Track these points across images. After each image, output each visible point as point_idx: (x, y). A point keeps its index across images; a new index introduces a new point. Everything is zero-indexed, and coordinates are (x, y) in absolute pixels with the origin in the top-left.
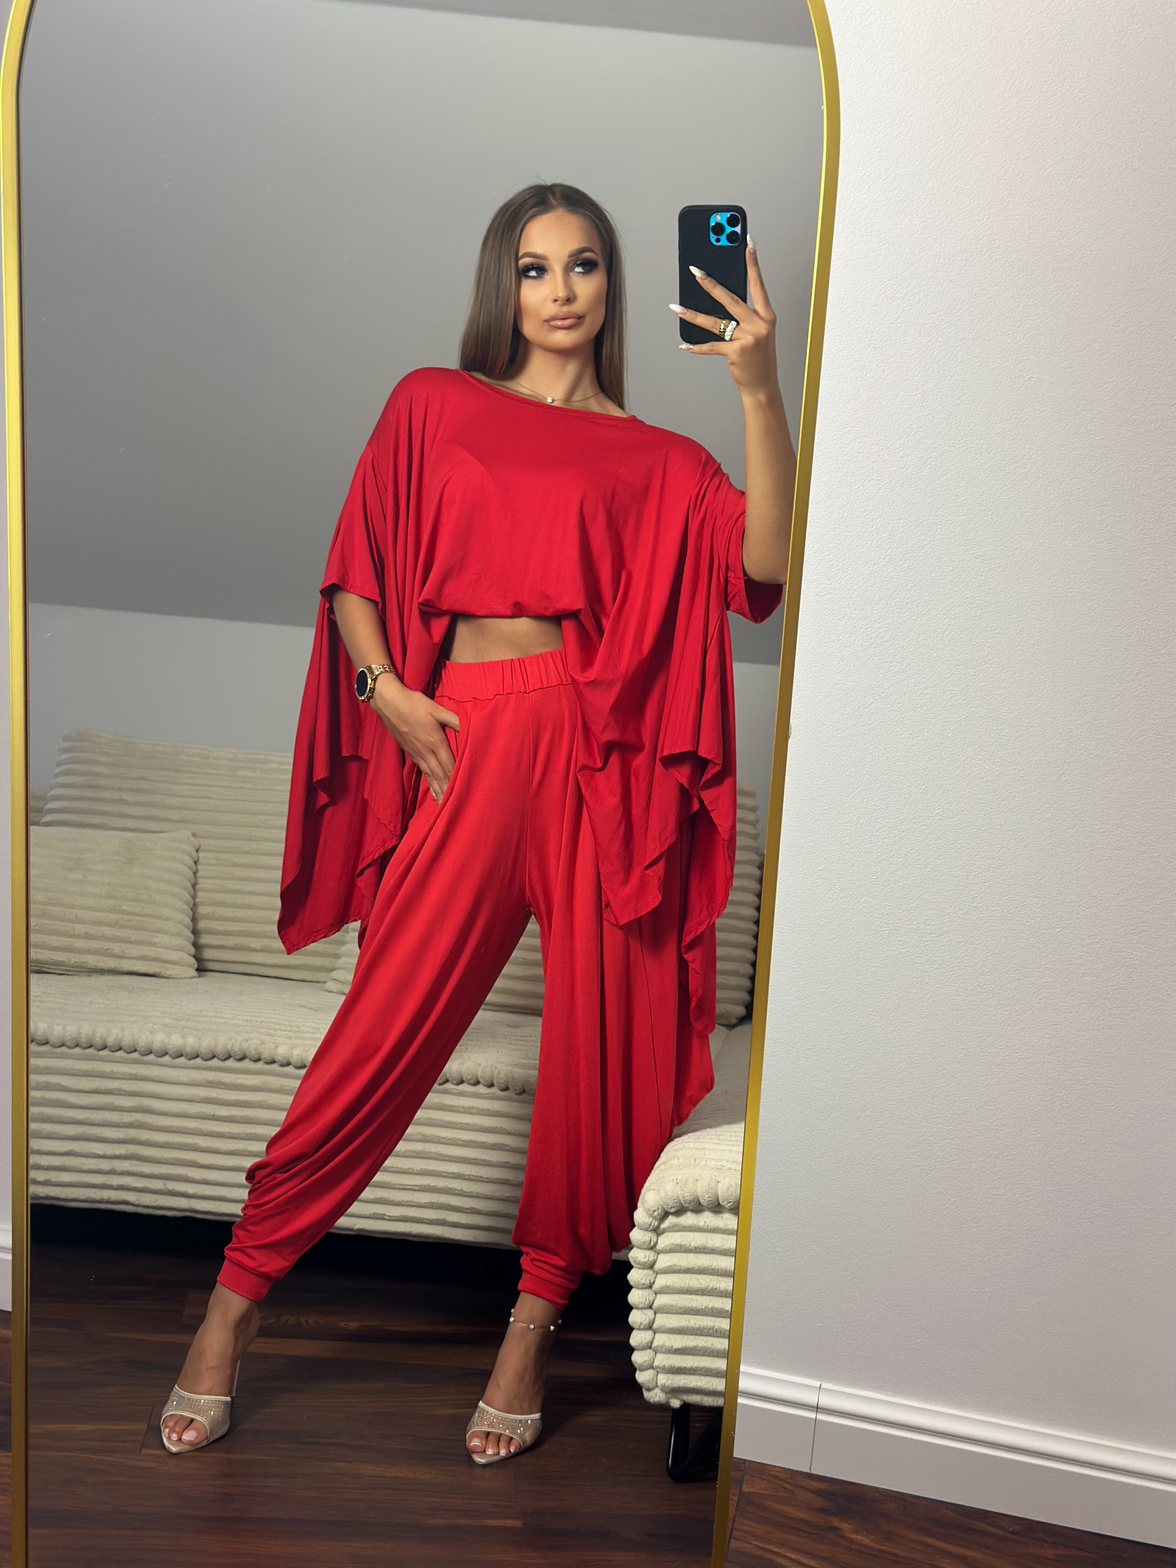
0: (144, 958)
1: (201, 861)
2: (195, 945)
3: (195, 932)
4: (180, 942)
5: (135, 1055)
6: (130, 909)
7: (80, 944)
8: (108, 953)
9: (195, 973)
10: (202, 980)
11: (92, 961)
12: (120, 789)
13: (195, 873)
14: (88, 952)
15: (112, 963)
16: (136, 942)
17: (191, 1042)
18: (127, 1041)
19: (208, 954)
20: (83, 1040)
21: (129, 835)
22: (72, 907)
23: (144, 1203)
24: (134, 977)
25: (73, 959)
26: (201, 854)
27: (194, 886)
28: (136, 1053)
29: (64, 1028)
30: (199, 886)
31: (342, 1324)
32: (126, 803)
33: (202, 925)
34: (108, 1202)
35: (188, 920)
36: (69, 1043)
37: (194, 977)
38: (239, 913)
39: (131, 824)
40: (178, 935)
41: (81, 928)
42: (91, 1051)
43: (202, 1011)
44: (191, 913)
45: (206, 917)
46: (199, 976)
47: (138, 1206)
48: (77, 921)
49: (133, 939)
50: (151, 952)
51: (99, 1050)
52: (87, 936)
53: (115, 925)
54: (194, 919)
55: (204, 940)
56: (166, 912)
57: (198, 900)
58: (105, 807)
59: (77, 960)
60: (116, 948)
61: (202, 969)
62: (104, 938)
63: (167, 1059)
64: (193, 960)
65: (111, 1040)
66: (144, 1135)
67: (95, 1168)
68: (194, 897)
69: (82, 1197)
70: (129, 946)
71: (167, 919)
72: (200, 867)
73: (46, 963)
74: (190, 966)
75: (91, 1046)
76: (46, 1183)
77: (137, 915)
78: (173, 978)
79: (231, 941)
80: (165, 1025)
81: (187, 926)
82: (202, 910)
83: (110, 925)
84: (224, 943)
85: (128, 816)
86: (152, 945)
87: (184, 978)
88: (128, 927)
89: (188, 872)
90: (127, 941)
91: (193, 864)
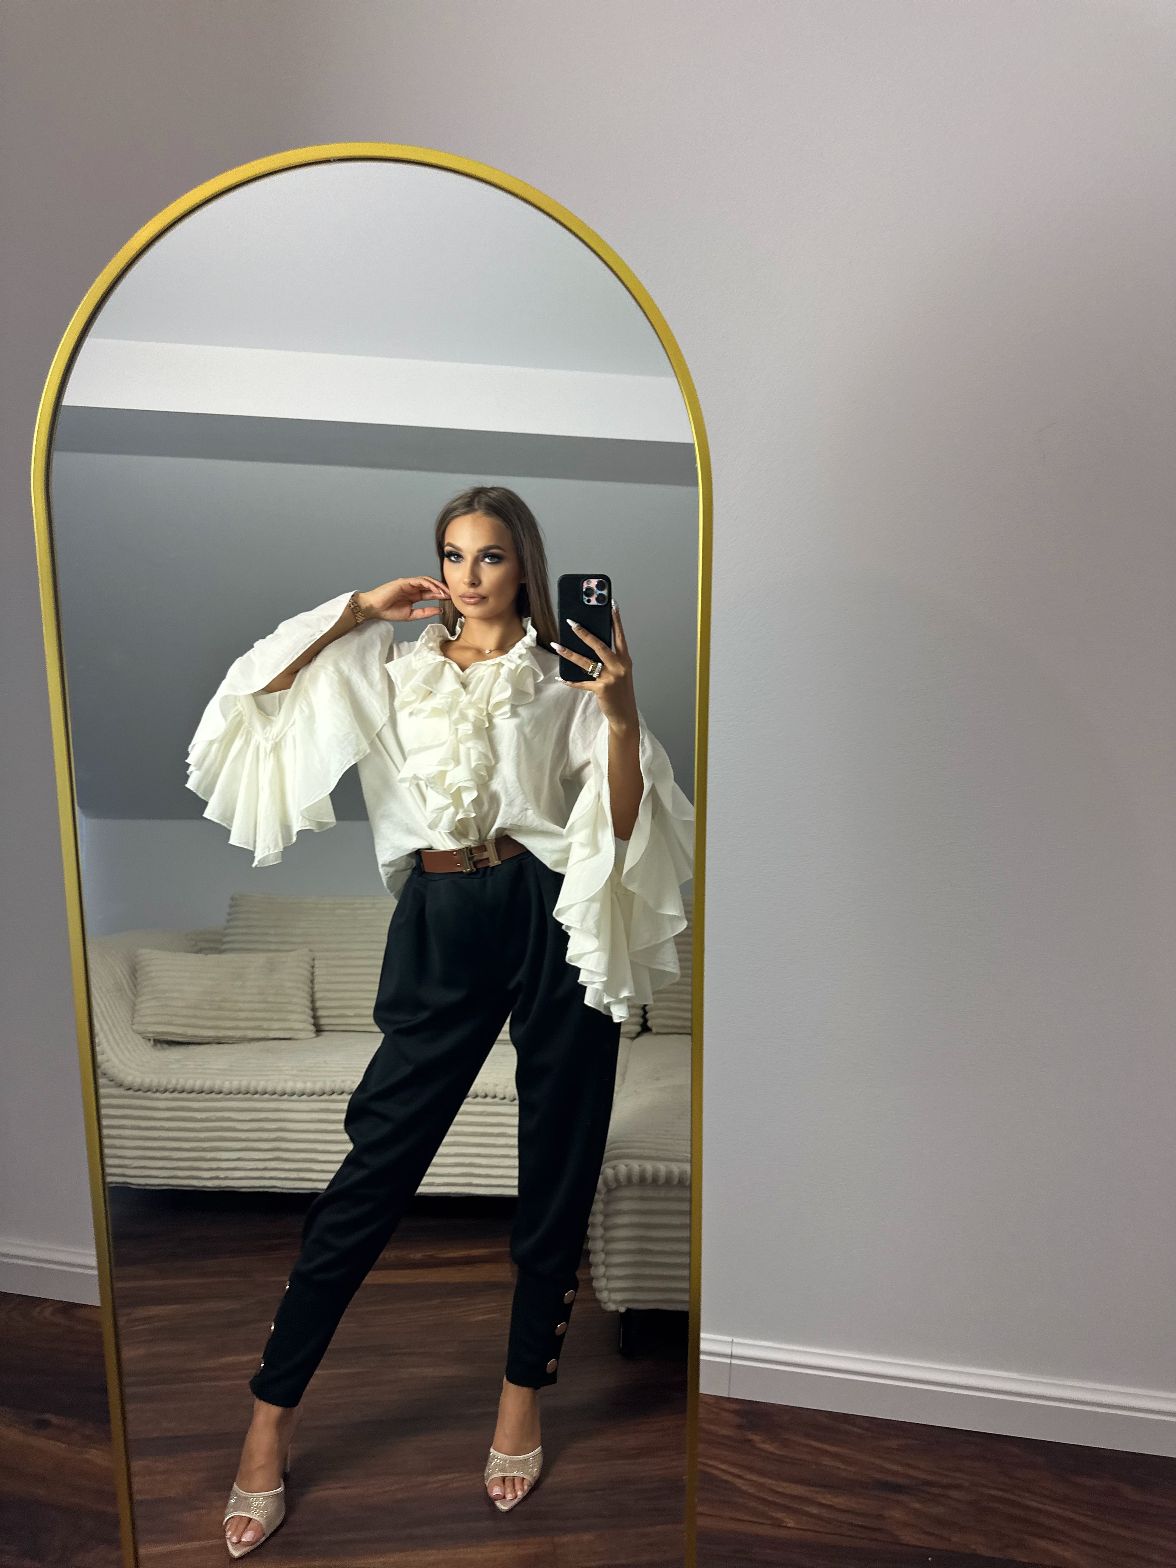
0: (281, 1029)
1: (316, 966)
2: (315, 1017)
3: (314, 1009)
4: (304, 1017)
5: (275, 1096)
6: (273, 1000)
7: (242, 1024)
8: (258, 1028)
9: (314, 1035)
10: (319, 1038)
11: (251, 1034)
12: (262, 926)
13: (312, 974)
14: (247, 1028)
15: (261, 1034)
16: (276, 1020)
17: (309, 1086)
18: (270, 1088)
19: (323, 1021)
20: (243, 1090)
21: (271, 955)
22: (237, 1002)
23: (287, 1187)
24: (276, 1042)
25: (239, 1034)
26: (316, 962)
27: (312, 981)
28: (276, 1095)
29: (231, 1083)
30: (315, 981)
31: (412, 1256)
32: (267, 934)
33: (318, 1004)
34: (264, 1187)
35: (308, 1003)
36: (234, 1092)
37: (313, 1038)
38: (340, 995)
39: (273, 947)
40: (304, 1013)
41: (242, 1015)
42: (248, 1096)
43: (316, 1063)
44: (310, 998)
45: (320, 999)
46: (317, 1036)
47: (283, 1188)
48: (240, 1010)
49: (274, 1018)
50: (287, 1025)
51: (253, 1095)
52: (247, 1019)
53: (264, 1010)
54: (313, 1002)
55: (320, 1013)
56: (294, 1000)
57: (315, 989)
58: (256, 938)
59: (242, 1034)
60: (265, 1025)
61: (319, 1030)
62: (257, 1019)
63: (295, 1097)
64: (312, 1028)
65: (260, 1088)
66: (284, 1145)
67: (255, 1167)
68: (312, 988)
69: (248, 1186)
70: (273, 1022)
71: (296, 1004)
72: (316, 970)
73: (222, 1038)
74: (311, 1031)
75: (248, 1093)
76: (226, 1178)
77: (278, 1003)
78: (301, 1039)
79: (336, 1012)
80: (293, 1075)
81: (308, 1007)
82: (318, 995)
83: (260, 1011)
84: (331, 1014)
85: (271, 942)
86: (287, 1020)
87: (308, 1039)
88: (272, 1011)
89: (307, 974)
90: (272, 1020)
91: (311, 968)
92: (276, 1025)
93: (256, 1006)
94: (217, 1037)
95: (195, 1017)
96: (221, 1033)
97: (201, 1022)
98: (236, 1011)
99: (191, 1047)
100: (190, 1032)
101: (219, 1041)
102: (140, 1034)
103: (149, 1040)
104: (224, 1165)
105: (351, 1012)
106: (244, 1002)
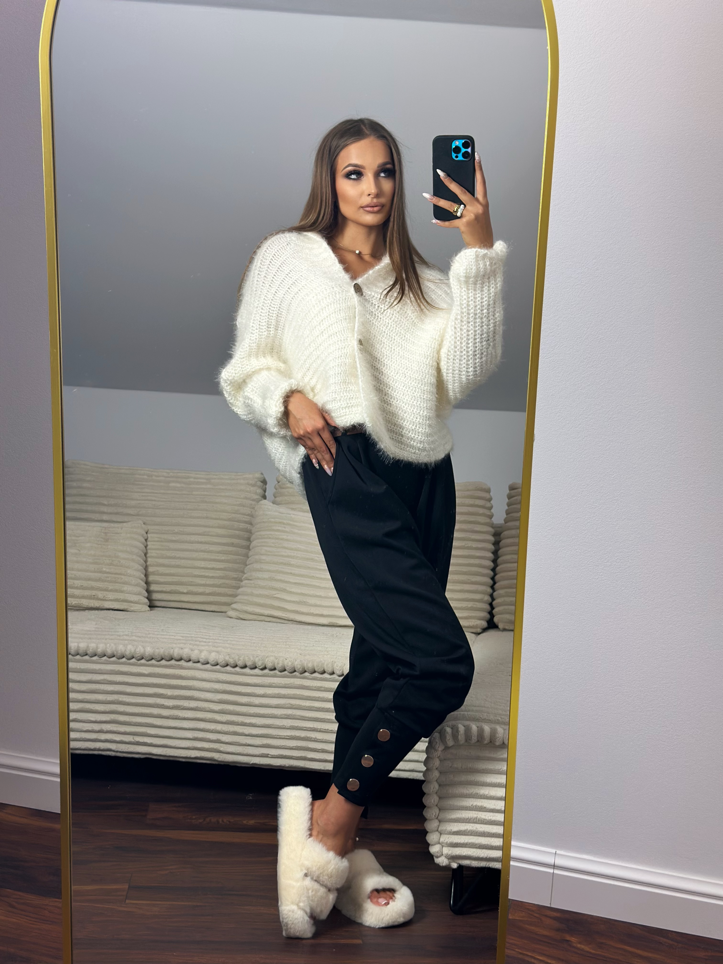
0: (117, 600)
1: (149, 539)
2: (148, 591)
3: (147, 583)
4: (138, 589)
6: (107, 570)
8: (94, 598)
9: (148, 608)
10: (152, 612)
11: (86, 603)
12: (98, 496)
13: (146, 547)
14: (83, 597)
15: (96, 604)
16: (111, 591)
17: (147, 652)
19: (155, 596)
20: (81, 651)
21: (106, 524)
22: (72, 570)
23: (121, 751)
24: (111, 612)
26: (149, 535)
27: (146, 554)
28: (115, 658)
30: (148, 555)
31: (245, 822)
32: (104, 505)
33: (151, 578)
35: (143, 576)
37: (148, 611)
38: (173, 571)
39: (105, 517)
40: (137, 585)
41: (78, 583)
42: (86, 657)
43: (153, 631)
44: (144, 571)
45: (153, 573)
46: (151, 610)
47: (118, 752)
48: (76, 578)
49: (110, 588)
50: (121, 596)
51: (91, 657)
52: (82, 588)
53: (99, 580)
54: (146, 575)
55: (153, 587)
56: (129, 571)
57: (148, 563)
59: (76, 602)
60: (100, 594)
61: (152, 606)
62: (92, 588)
63: (133, 661)
64: (146, 601)
65: (99, 651)
67: (91, 729)
68: (146, 561)
70: (108, 593)
71: (130, 576)
72: (148, 543)
74: (146, 605)
75: (86, 655)
77: (112, 574)
78: (135, 612)
79: (169, 588)
80: (132, 641)
81: (142, 580)
82: (150, 569)
83: (96, 580)
84: (164, 589)
85: (104, 512)
86: (122, 592)
87: (142, 612)
88: (108, 581)
89: (142, 546)
90: (106, 590)
91: (144, 541)
92: (111, 596)
93: (92, 575)
105: (183, 589)
106: (79, 570)
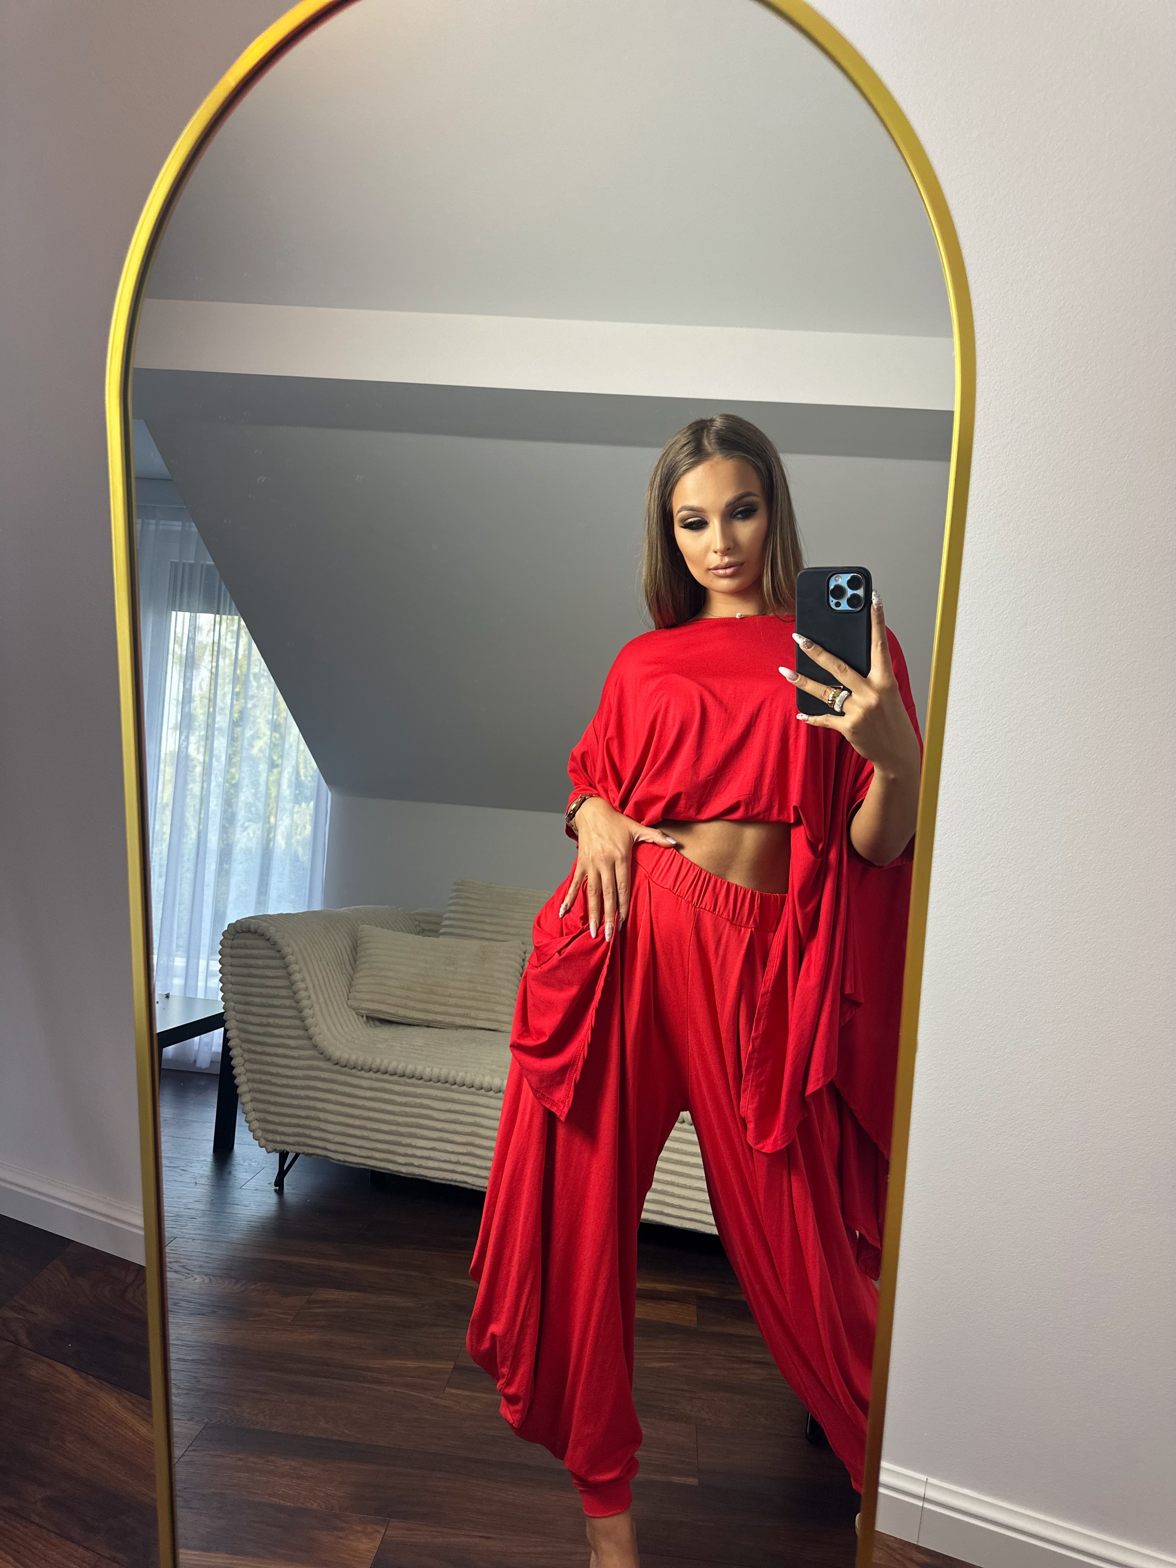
0: (488, 1020)
6: (482, 989)
7: (452, 1010)
8: (466, 1016)
11: (458, 1021)
12: (482, 915)
14: (456, 1015)
15: (469, 1022)
16: (483, 1010)
21: (485, 943)
22: (448, 987)
24: (483, 1031)
25: (448, 1019)
32: (486, 923)
36: (434, 1079)
39: (487, 936)
41: (452, 1001)
42: (446, 1086)
48: (451, 996)
49: (483, 1008)
50: (493, 1016)
52: (456, 1006)
53: (473, 999)
56: (503, 992)
58: (473, 925)
59: (450, 1020)
60: (473, 1013)
62: (466, 1007)
70: (481, 1012)
71: (504, 996)
73: (432, 1021)
75: (447, 1082)
77: (487, 993)
83: (470, 999)
85: (486, 931)
86: (494, 1011)
88: (481, 1000)
90: (480, 1009)
91: (522, 962)
92: (483, 1015)
93: (465, 993)
94: (427, 1020)
95: (407, 998)
96: (431, 1017)
97: (412, 1004)
98: (446, 996)
99: (402, 1028)
100: (401, 1012)
101: (428, 1025)
102: (354, 1009)
103: (363, 1016)
104: (419, 1152)
106: (455, 988)
